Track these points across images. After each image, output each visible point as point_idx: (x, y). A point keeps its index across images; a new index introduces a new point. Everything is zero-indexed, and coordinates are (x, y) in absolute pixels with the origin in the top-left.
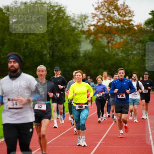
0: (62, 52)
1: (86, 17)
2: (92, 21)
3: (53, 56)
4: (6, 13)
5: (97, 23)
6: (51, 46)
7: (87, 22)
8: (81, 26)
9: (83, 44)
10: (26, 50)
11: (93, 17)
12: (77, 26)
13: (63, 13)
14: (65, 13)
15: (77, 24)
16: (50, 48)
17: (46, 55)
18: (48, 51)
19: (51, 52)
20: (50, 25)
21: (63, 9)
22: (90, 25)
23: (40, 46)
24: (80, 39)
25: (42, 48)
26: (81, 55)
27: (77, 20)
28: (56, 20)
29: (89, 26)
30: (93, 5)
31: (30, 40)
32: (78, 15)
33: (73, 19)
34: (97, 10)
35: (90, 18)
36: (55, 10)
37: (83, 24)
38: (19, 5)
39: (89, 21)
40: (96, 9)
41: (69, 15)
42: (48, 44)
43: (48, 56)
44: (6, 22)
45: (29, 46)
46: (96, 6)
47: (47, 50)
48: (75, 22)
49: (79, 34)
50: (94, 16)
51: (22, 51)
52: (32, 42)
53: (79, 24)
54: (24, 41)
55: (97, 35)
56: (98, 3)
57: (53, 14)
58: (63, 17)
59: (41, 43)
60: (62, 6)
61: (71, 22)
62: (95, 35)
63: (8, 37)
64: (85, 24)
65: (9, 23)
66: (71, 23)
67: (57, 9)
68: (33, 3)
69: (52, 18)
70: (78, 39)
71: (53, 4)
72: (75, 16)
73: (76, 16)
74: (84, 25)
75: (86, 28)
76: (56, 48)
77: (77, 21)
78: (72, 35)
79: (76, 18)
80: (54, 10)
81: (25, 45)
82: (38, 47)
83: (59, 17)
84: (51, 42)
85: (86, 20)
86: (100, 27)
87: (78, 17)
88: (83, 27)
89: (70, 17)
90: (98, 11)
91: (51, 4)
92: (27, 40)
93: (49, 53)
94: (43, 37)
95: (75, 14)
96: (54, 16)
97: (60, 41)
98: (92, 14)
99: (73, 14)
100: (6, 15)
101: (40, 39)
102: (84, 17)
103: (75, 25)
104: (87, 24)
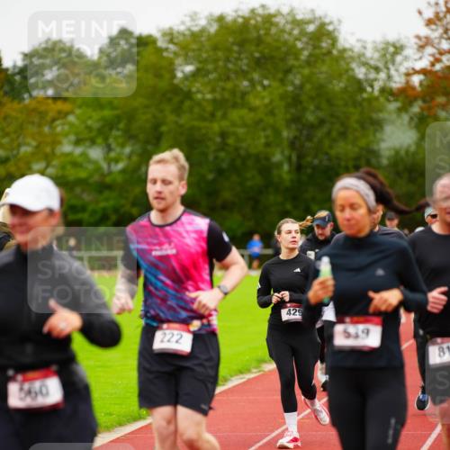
0: (327, 154)
1: (398, 49)
2: (416, 60)
3: (299, 168)
4: (167, 49)
5: (433, 64)
6: (296, 138)
7: (401, 64)
8: (383, 75)
9: (388, 129)
10: (222, 154)
11: (421, 48)
12: (372, 75)
13: (330, 41)
14: (334, 41)
15: (372, 71)
16: (292, 144)
17: (279, 165)
18: (287, 152)
19: (294, 158)
20: (291, 77)
21: (330, 28)
22: (411, 71)
23: (263, 140)
24: (381, 115)
25: (268, 145)
26: (385, 162)
27: (372, 58)
28: (308, 63)
29: (408, 75)
30: (420, 13)
31: (234, 124)
32: (374, 42)
33: (361, 55)
34: (433, 27)
35: (410, 52)
36: (307, 33)
37: (388, 69)
38: (203, 22)
39: (406, 58)
40: (429, 22)
41: (347, 46)
42: (285, 134)
43: (286, 167)
44: (167, 76)
45: (231, 141)
46: (429, 14)
47: (282, 152)
48: (365, 64)
49: (377, 99)
50: (424, 43)
51: (211, 157)
52: (241, 131)
53: (377, 69)
54: (216, 127)
55: (432, 99)
56: (437, 4)
57: (299, 45)
58: (329, 52)
59: (264, 130)
60: (327, 21)
61: (354, 65)
62: (424, 101)
63: (171, 118)
64: (397, 70)
65: (174, 76)
66: (353, 70)
67: (311, 28)
68: (243, 17)
69: (297, 59)
70: (374, 116)
71: (299, 17)
72: (365, 48)
73: (370, 46)
74: (393, 72)
75: (398, 82)
76: (308, 144)
77: (372, 63)
78: (355, 104)
79: (369, 53)
80: (303, 33)
81: (218, 140)
82: (257, 143)
83: (317, 51)
84: (293, 126)
85: (399, 58)
86: (439, 78)
87: (376, 49)
88: (389, 77)
89: (351, 50)
90: (436, 30)
91: (294, 16)
92: (225, 124)
93: (289, 159)
94: (272, 113)
95: (365, 42)
96: (303, 49)
97: (322, 122)
98: (418, 37)
99: (358, 41)
100: (165, 54)
101: (261, 121)
102: (392, 49)
103: (366, 74)
104: (403, 70)
